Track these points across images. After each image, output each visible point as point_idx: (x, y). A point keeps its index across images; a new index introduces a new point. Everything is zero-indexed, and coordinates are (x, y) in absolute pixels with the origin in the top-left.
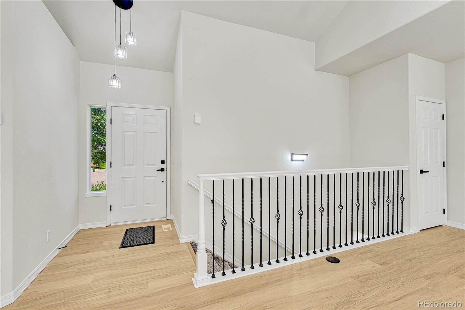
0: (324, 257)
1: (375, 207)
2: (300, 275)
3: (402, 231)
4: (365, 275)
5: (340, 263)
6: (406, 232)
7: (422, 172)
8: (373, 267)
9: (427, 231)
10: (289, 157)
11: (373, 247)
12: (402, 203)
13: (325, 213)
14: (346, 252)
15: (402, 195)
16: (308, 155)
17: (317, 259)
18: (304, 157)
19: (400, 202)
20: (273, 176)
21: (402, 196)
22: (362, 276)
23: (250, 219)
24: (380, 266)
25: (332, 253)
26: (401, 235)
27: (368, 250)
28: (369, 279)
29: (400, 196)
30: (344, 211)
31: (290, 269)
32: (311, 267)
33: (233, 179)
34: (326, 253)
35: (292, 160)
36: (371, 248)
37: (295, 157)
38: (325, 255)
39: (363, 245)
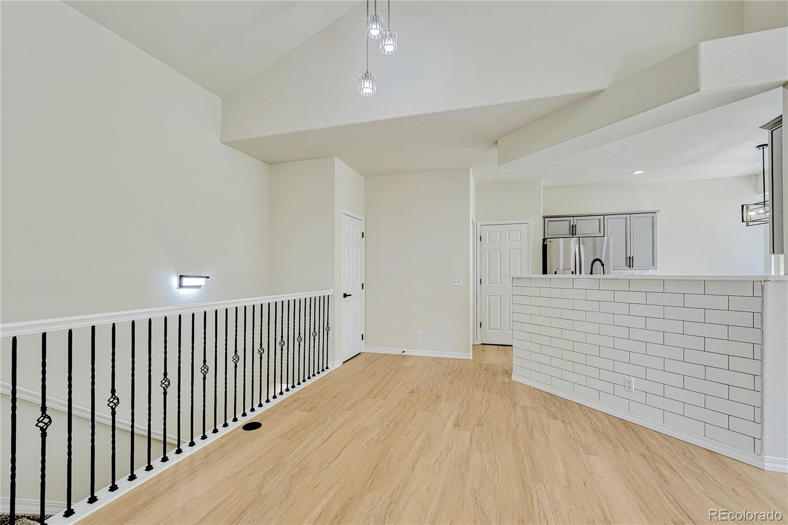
0: (239, 427)
1: (301, 343)
2: (208, 463)
3: (327, 368)
4: (293, 429)
5: (262, 427)
6: (331, 369)
7: (345, 295)
8: (300, 417)
9: (349, 361)
10: (175, 281)
11: (298, 394)
12: (328, 334)
13: (240, 364)
14: (268, 410)
15: (328, 324)
16: (208, 277)
17: (230, 433)
18: (201, 282)
19: (326, 332)
20: (141, 317)
21: (328, 326)
22: (288, 432)
23: (109, 401)
24: (309, 413)
25: (251, 417)
26: (327, 372)
27: (295, 399)
28: (297, 432)
29: (326, 325)
30: (265, 356)
31: (189, 463)
32: (222, 446)
33: (70, 328)
34: (243, 421)
35: (181, 286)
36: (297, 396)
37: (186, 282)
38: (241, 424)
39: (288, 396)
